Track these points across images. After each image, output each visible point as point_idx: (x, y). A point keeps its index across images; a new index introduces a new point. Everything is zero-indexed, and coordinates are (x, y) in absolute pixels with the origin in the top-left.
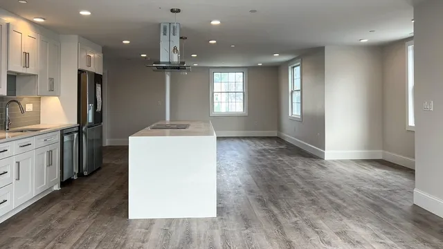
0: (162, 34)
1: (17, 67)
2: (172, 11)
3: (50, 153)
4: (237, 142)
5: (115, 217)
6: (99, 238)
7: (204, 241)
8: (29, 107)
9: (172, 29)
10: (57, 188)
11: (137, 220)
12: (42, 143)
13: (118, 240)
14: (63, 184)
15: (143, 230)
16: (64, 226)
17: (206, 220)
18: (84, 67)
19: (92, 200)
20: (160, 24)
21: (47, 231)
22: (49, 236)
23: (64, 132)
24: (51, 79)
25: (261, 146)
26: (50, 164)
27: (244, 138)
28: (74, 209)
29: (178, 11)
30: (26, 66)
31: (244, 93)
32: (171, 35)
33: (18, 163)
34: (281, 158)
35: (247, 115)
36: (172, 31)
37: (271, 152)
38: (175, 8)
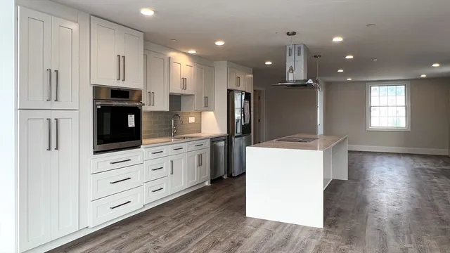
0: (288, 55)
1: (177, 90)
2: (288, 34)
3: (200, 156)
5: (236, 213)
6: (215, 227)
7: (297, 248)
8: (192, 120)
9: (297, 49)
10: (207, 184)
11: (251, 218)
12: (193, 147)
13: (228, 231)
14: (212, 181)
15: (252, 228)
16: (197, 214)
17: (311, 230)
18: (233, 87)
19: (227, 197)
20: (286, 46)
21: (183, 215)
22: (183, 220)
23: (214, 140)
24: (206, 98)
25: (421, 164)
26: (200, 164)
28: (211, 202)
29: (294, 33)
30: (185, 87)
31: (406, 106)
32: (296, 55)
33: (172, 162)
34: (435, 180)
35: (409, 130)
36: (297, 52)
37: (429, 172)
38: (290, 31)
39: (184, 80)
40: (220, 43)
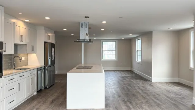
0: (81, 27)
1: (18, 42)
2: (85, 17)
3: (32, 79)
4: (113, 72)
5: (61, 108)
8: (23, 58)
9: (85, 25)
10: (35, 94)
12: (29, 75)
14: (38, 92)
18: (47, 40)
20: (80, 23)
23: (38, 69)
24: (33, 46)
25: (123, 74)
26: (32, 83)
27: (116, 70)
28: (43, 104)
29: (88, 17)
30: (22, 41)
31: (116, 51)
32: (85, 27)
33: (19, 84)
34: (132, 81)
35: (117, 60)
36: (85, 26)
37: (128, 77)
38: (87, 16)
39: (22, 36)
40: (47, 18)
